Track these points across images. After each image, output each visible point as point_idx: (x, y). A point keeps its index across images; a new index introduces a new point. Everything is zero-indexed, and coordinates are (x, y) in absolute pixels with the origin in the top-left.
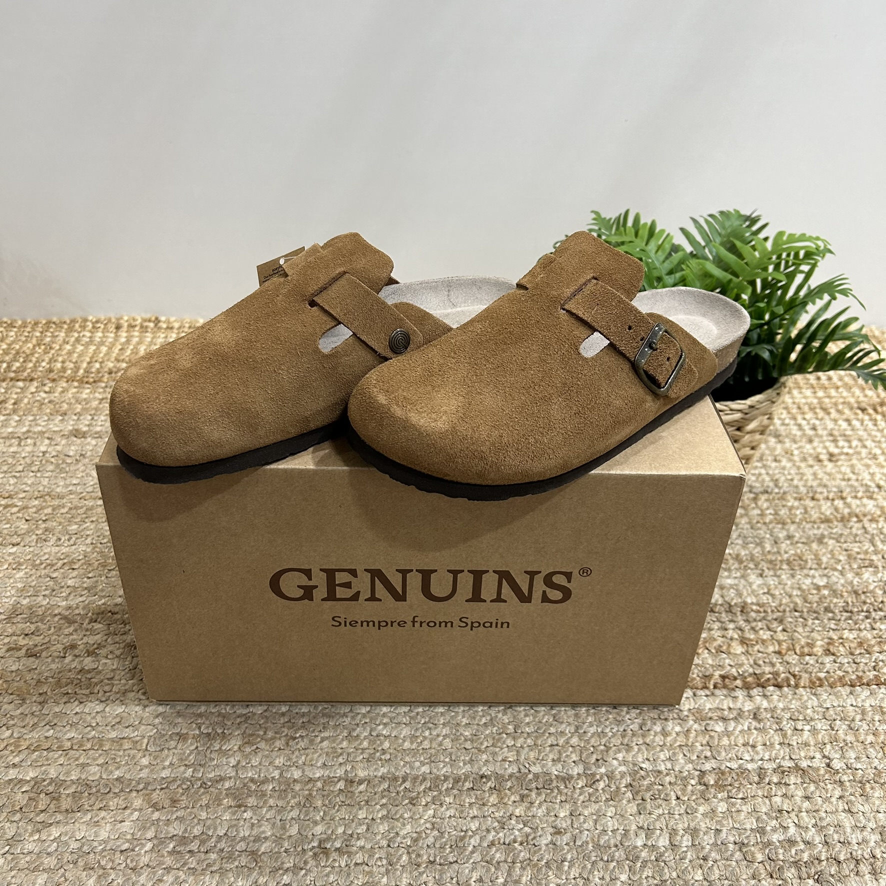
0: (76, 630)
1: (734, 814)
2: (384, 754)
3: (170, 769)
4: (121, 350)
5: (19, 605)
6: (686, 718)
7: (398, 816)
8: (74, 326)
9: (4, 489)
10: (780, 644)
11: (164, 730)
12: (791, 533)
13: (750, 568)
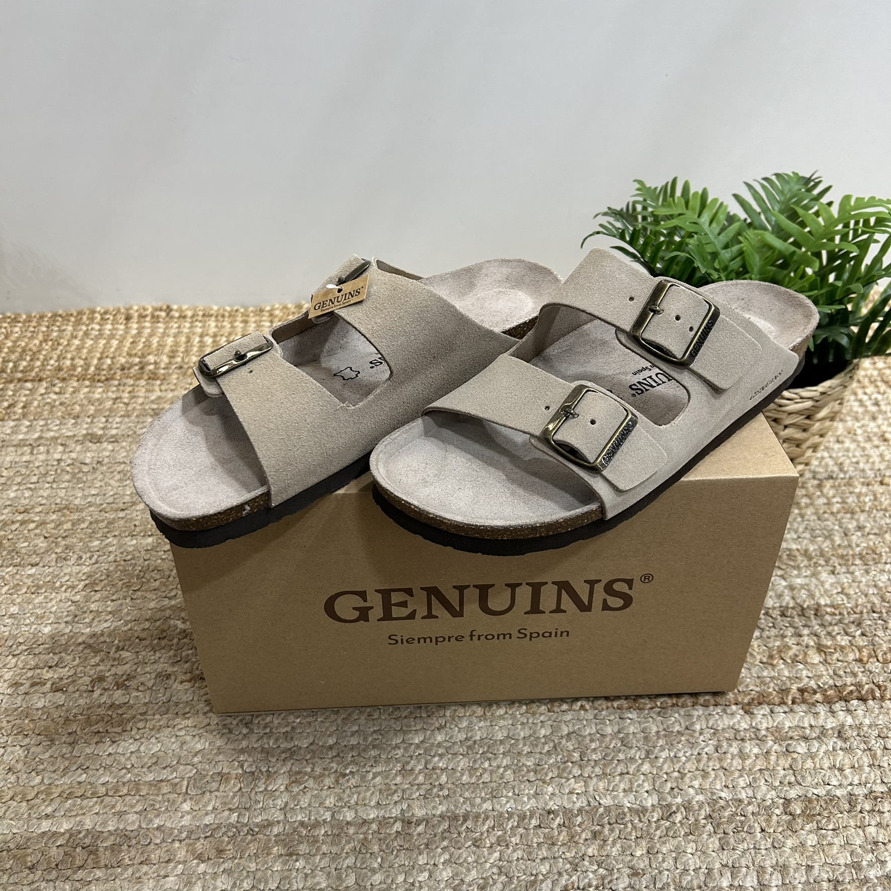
0: (102, 660)
1: (826, 848)
2: (441, 790)
3: (213, 815)
4: (133, 343)
5: (40, 634)
6: (764, 738)
7: (461, 861)
8: (81, 319)
9: (19, 504)
10: (860, 650)
11: (204, 770)
12: (861, 523)
13: (820, 565)
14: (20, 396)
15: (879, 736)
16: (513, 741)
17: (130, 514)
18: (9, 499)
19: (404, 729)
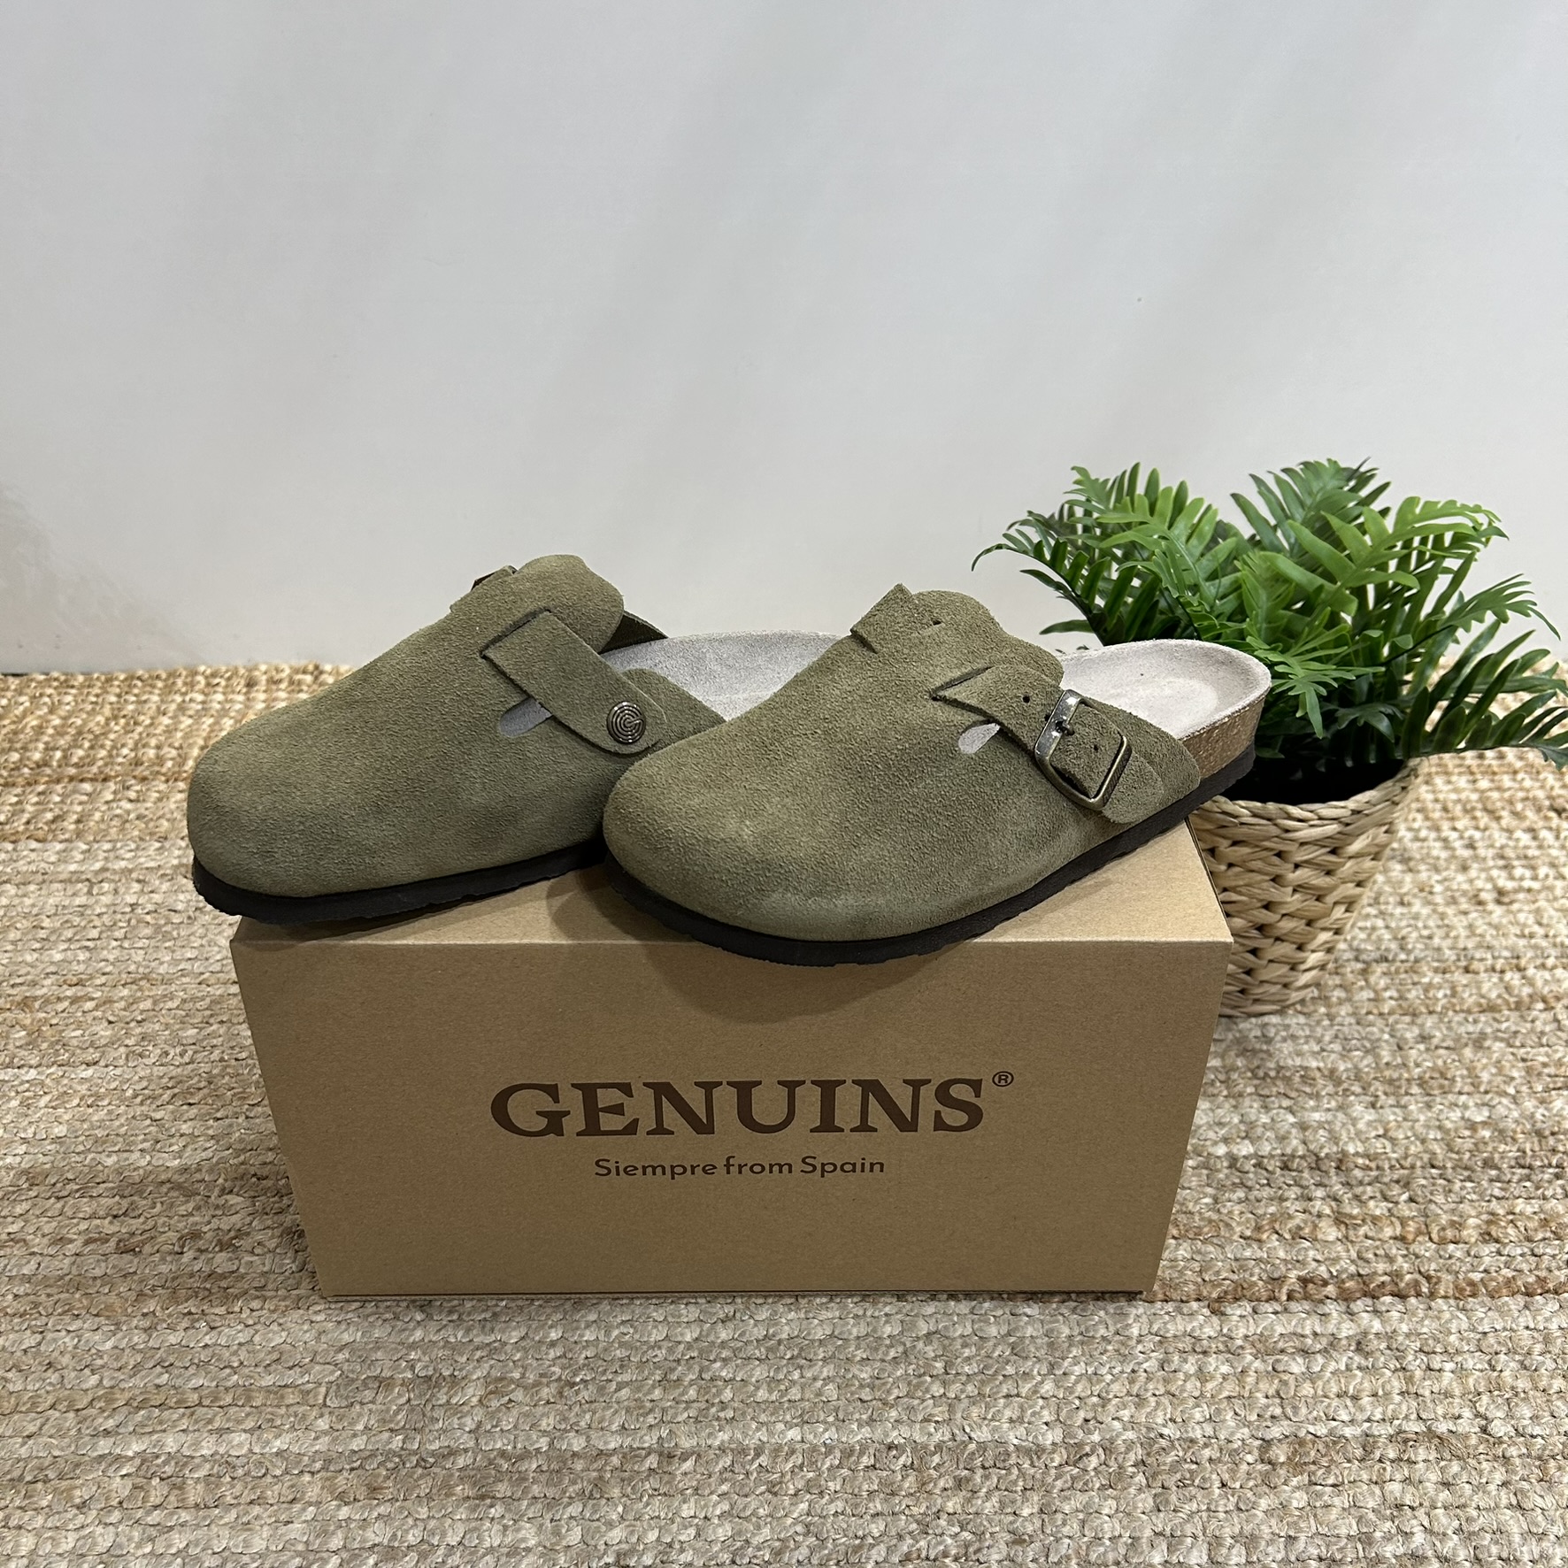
0: (197, 1208)
1: (1319, 1512)
2: (723, 1409)
3: (365, 1437)
6: (1240, 1351)
7: (748, 1513)
10: (1404, 1224)
11: (353, 1371)
12: (1427, 1031)
13: (1353, 1093)
15: (1421, 1350)
16: (840, 1342)
19: (670, 1319)
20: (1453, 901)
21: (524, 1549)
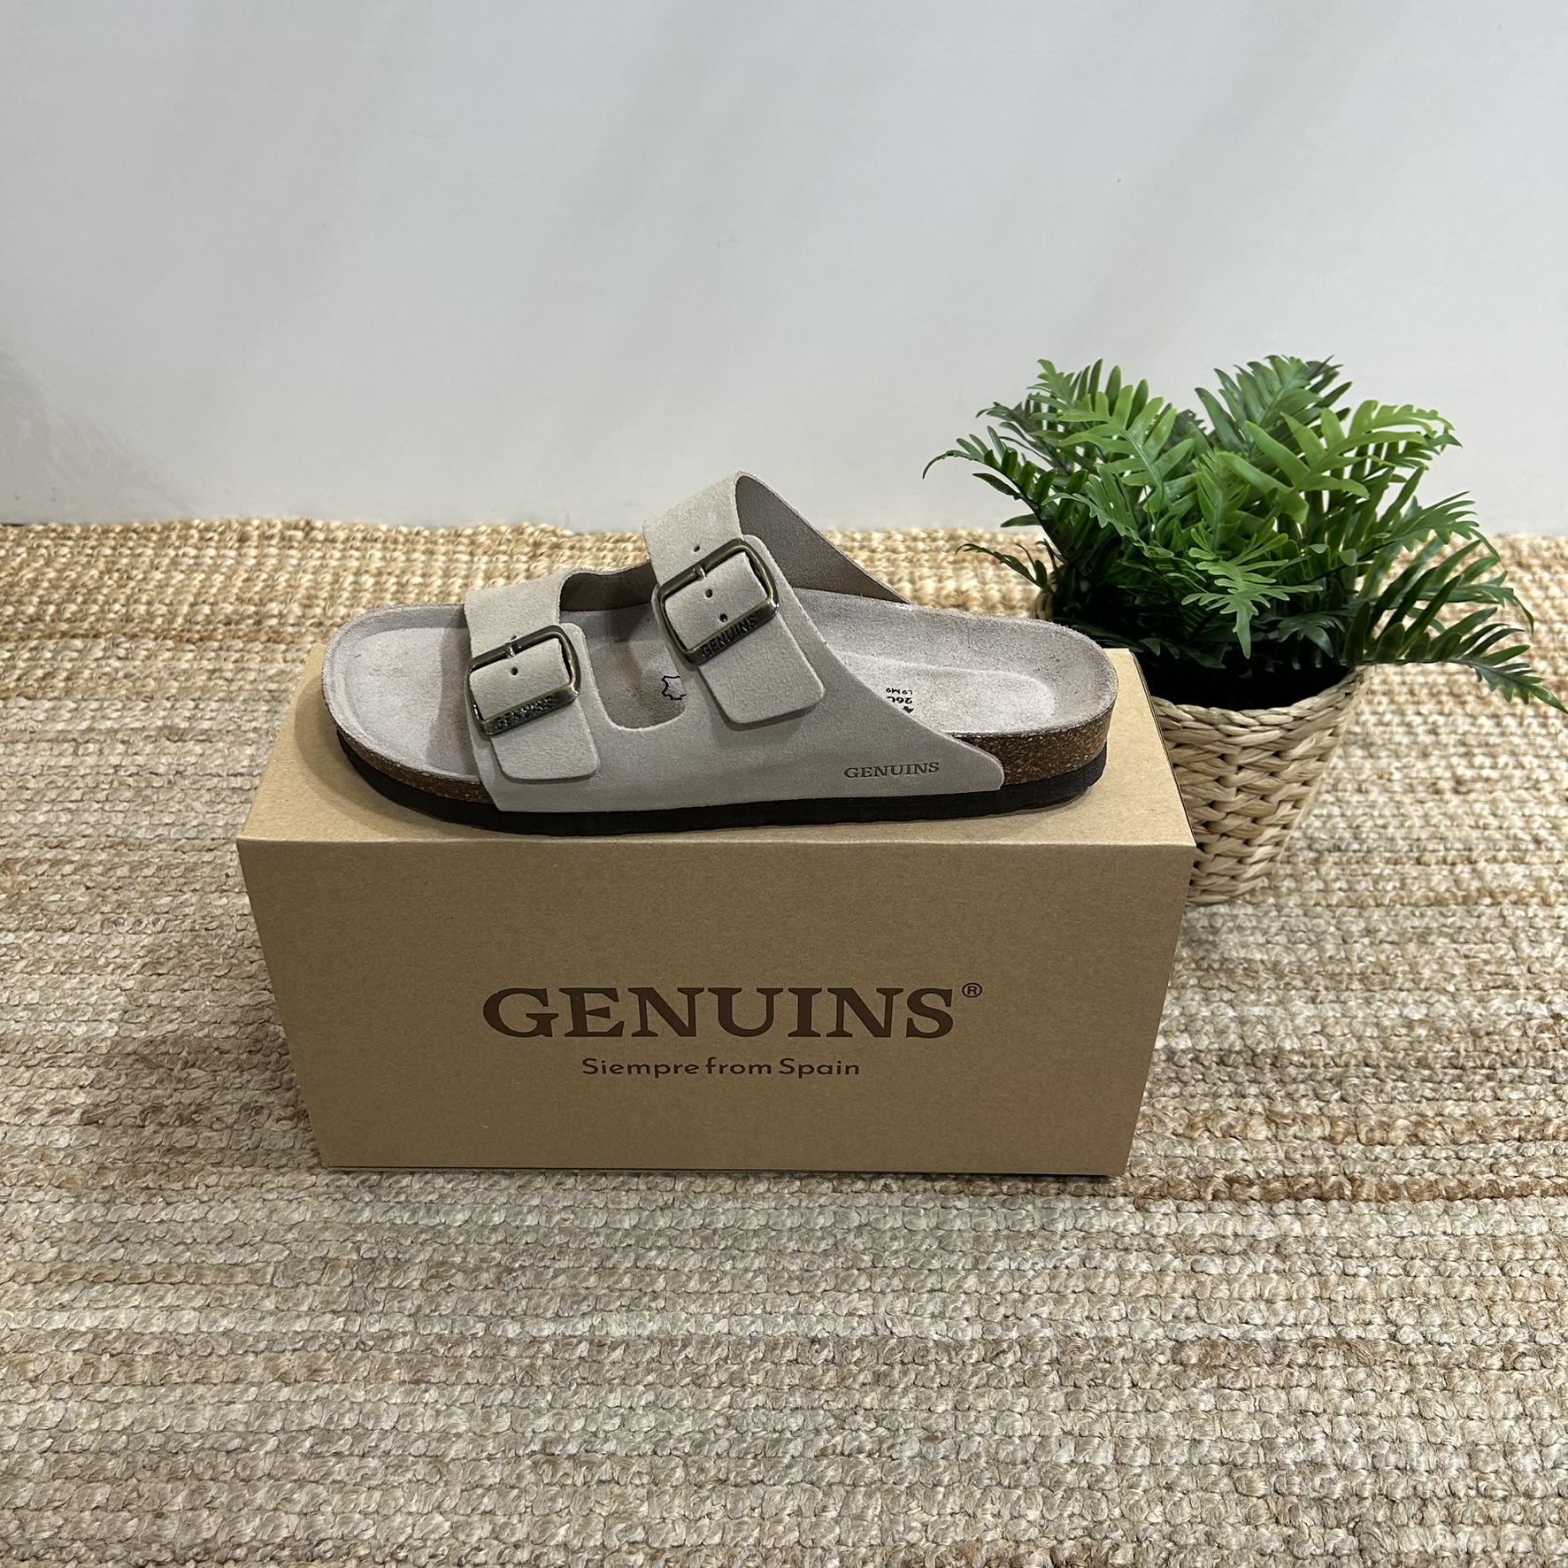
0: (160, 1081)
1: (1225, 1415)
2: (655, 1299)
3: (308, 1319)
4: (247, 580)
5: (70, 1037)
6: (1160, 1249)
7: (672, 1404)
8: (168, 537)
9: (51, 833)
10: (1333, 1124)
11: (300, 1252)
12: (1373, 924)
13: (1294, 988)
14: (62, 660)
15: (1338, 1255)
16: (773, 1233)
17: (221, 857)
18: (35, 825)
19: (610, 1206)
20: (1411, 789)
21: (455, 1435)
